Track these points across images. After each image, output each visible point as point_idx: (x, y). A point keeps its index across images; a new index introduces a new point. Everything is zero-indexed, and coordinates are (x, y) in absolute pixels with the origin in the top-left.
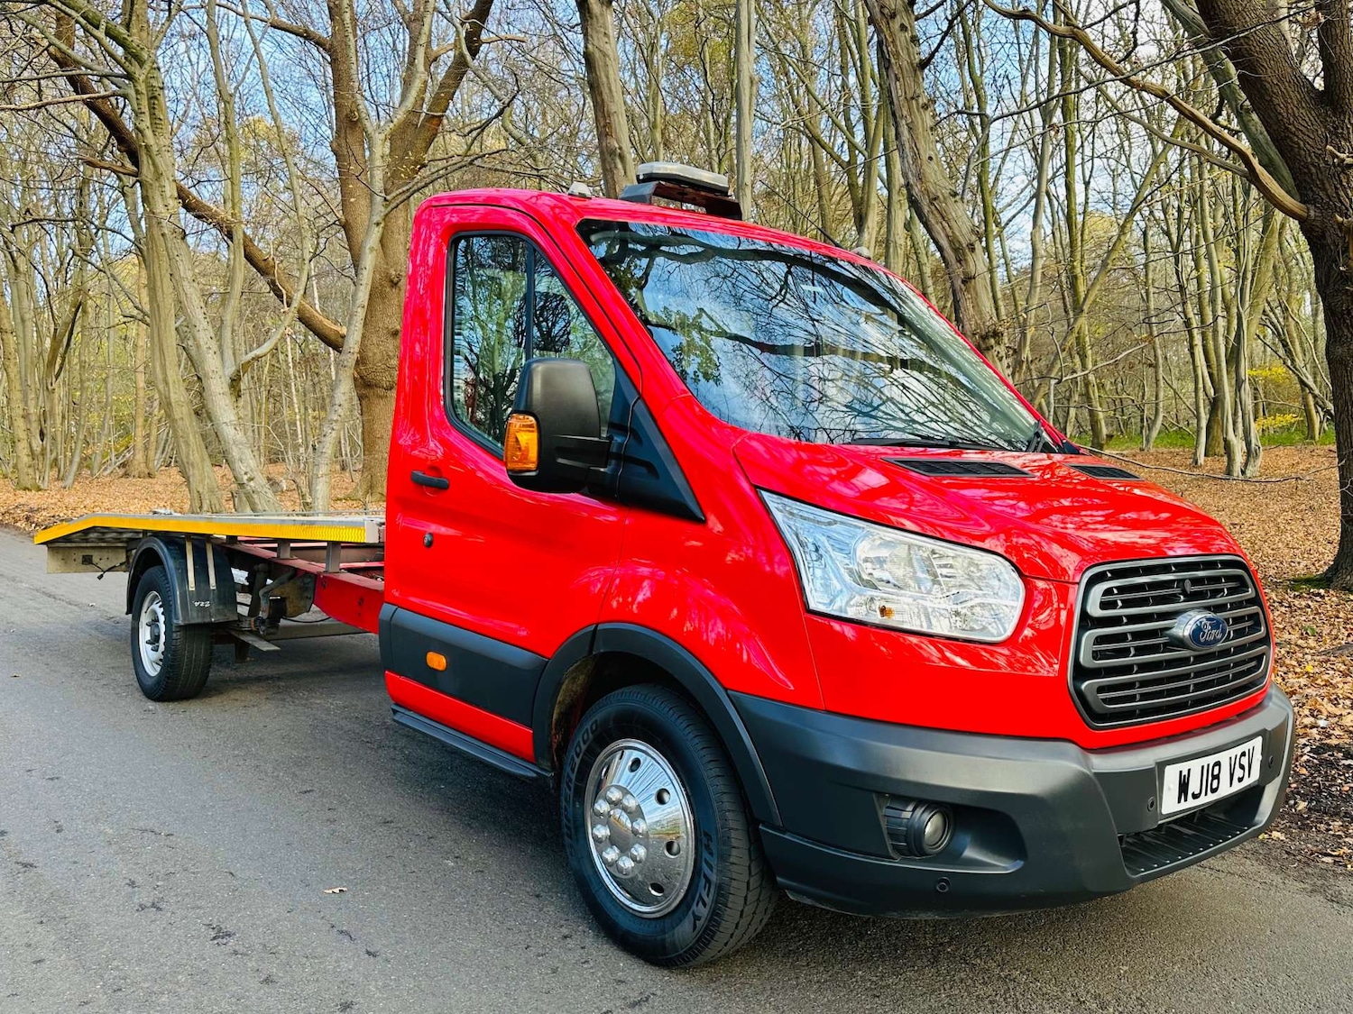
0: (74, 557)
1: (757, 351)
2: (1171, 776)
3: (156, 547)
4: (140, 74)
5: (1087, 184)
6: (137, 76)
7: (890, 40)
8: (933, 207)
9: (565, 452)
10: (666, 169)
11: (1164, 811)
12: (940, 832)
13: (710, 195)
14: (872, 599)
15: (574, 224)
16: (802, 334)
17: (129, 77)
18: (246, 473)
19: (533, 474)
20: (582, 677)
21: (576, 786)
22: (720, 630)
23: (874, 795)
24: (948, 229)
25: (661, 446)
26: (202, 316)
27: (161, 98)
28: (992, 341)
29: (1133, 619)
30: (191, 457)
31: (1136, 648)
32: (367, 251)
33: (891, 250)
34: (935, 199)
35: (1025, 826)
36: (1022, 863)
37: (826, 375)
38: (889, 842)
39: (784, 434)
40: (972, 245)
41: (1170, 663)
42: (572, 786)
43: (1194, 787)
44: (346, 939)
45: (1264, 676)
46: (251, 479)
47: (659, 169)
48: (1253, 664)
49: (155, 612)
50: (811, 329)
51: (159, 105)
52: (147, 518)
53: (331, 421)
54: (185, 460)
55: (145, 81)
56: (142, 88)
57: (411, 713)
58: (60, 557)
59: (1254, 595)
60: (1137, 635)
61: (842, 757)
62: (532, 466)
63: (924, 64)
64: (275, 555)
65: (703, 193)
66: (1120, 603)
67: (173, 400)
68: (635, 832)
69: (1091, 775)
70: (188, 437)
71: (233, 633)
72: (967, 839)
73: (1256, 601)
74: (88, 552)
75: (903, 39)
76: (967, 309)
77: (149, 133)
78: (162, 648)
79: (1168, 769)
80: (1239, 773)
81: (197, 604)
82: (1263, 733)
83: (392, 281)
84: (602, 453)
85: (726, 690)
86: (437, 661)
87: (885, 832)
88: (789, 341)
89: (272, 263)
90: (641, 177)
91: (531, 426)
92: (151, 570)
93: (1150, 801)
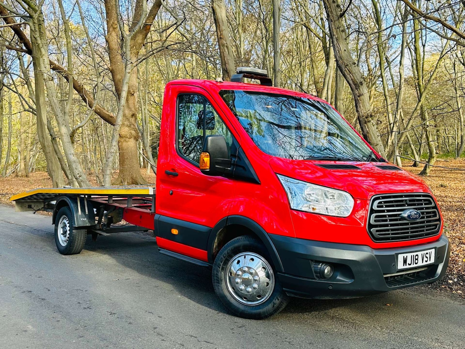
0: (25, 205)
1: (277, 127)
2: (401, 258)
3: (66, 200)
4: (36, 16)
5: (424, 46)
6: (34, 16)
7: (329, 6)
8: (346, 69)
9: (218, 163)
10: (246, 69)
11: (399, 268)
12: (330, 272)
13: (261, 77)
14: (310, 205)
15: (218, 92)
16: (294, 122)
17: (31, 17)
18: (78, 174)
19: (208, 170)
20: (222, 234)
21: (222, 267)
22: (266, 220)
23: (310, 261)
24: (352, 77)
25: (247, 162)
26: (60, 111)
27: (43, 25)
28: (370, 119)
29: (388, 211)
30: (53, 168)
31: (389, 220)
32: (125, 84)
33: (338, 78)
34: (347, 66)
35: (354, 269)
36: (353, 280)
37: (303, 135)
38: (314, 274)
39: (287, 158)
40: (361, 82)
41: (401, 224)
43: (409, 261)
44: (151, 314)
45: (438, 231)
46: (80, 176)
47: (244, 69)
48: (434, 227)
49: (64, 223)
50: (296, 120)
51: (42, 27)
52: (62, 189)
53: (111, 153)
54: (51, 169)
55: (38, 19)
56: (36, 21)
57: (165, 250)
58: (20, 205)
59: (434, 205)
60: (390, 216)
61: (301, 251)
62: (208, 168)
63: (342, 15)
64: (107, 202)
65: (259, 77)
66: (384, 206)
67: (46, 145)
68: (255, 280)
69: (374, 255)
70: (52, 160)
71: (93, 230)
72: (338, 274)
73: (435, 207)
74: (30, 204)
75: (334, 6)
76: (360, 107)
77: (38, 39)
78: (68, 236)
79: (399, 256)
80: (425, 259)
81: (81, 219)
82: (435, 248)
83: (131, 94)
84: (229, 164)
85: (267, 233)
86: (175, 232)
87: (313, 271)
88: (289, 124)
89: (82, 87)
90: (238, 72)
91: (207, 156)
92: (63, 208)
93: (393, 265)
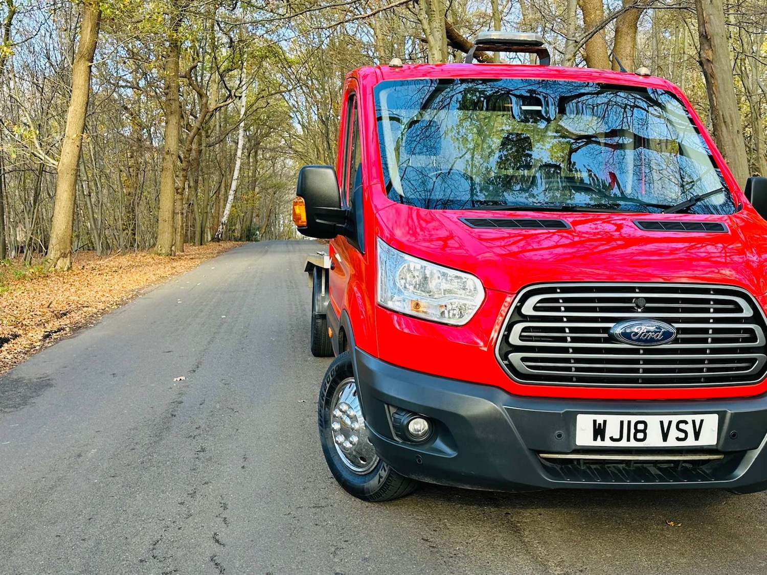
2: (585, 422)
9: (320, 216)
11: (578, 444)
19: (306, 228)
21: (326, 399)
23: (385, 405)
31: (573, 338)
36: (457, 453)
38: (393, 431)
42: (324, 399)
43: (612, 432)
45: (757, 376)
59: (751, 315)
60: (575, 330)
62: (305, 224)
66: (563, 309)
68: (353, 429)
69: (500, 408)
79: (580, 417)
80: (677, 434)
82: (721, 413)
84: (342, 217)
85: (356, 346)
87: (391, 425)
93: (557, 434)
